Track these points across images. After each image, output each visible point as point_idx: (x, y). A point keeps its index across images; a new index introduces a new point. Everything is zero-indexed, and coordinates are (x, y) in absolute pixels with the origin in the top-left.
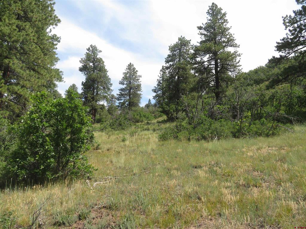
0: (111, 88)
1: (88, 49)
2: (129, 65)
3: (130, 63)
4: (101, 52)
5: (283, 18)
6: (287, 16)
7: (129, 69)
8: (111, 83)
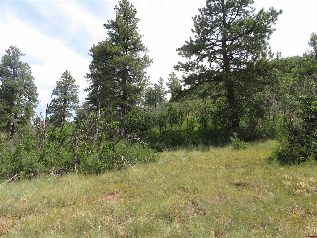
0: (37, 99)
1: (8, 51)
2: (65, 73)
3: (67, 71)
4: (24, 55)
5: (193, 19)
6: (196, 16)
7: (66, 77)
8: (36, 93)
